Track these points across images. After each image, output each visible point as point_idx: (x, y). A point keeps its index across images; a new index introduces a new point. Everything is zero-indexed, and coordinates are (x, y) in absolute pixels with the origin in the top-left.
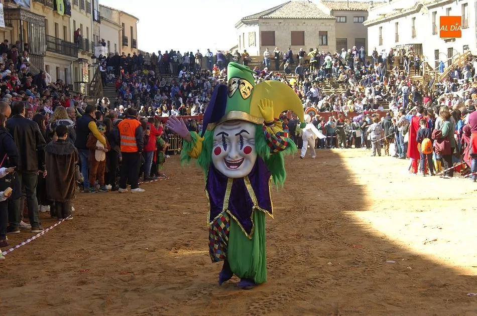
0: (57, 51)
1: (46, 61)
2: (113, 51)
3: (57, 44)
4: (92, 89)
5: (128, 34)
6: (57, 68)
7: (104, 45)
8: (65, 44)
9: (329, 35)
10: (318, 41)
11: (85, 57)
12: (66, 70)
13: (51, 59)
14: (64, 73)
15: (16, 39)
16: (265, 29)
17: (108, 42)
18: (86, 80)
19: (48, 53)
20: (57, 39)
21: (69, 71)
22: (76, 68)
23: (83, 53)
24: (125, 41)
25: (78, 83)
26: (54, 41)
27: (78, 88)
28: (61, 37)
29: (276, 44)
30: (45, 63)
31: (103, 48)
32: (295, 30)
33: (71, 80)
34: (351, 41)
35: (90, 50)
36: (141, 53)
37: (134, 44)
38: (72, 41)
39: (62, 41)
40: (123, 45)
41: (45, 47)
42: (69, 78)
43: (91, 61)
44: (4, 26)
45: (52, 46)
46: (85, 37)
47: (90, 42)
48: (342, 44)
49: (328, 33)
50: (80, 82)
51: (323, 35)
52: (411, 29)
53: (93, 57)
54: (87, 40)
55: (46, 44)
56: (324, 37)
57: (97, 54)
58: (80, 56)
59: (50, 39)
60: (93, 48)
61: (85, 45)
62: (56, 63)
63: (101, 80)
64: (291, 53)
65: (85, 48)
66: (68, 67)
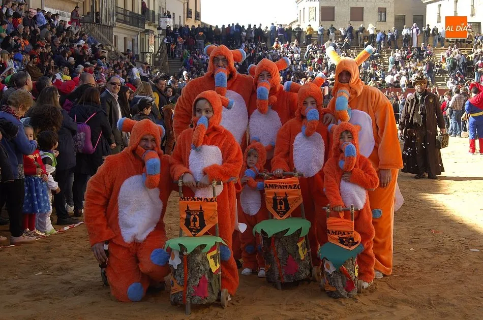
0: (125, 22)
1: (115, 32)
2: (177, 23)
3: (125, 15)
4: (157, 59)
5: (192, 7)
6: (125, 38)
7: (169, 17)
8: (133, 15)
9: (387, 12)
10: (377, 18)
11: (152, 28)
12: (133, 40)
13: (120, 30)
14: (131, 43)
15: (88, 10)
16: (325, 4)
17: (174, 14)
18: (152, 49)
19: (118, 24)
20: (125, 10)
21: (136, 42)
22: (143, 39)
23: (149, 25)
24: (189, 13)
25: (144, 53)
26: (123, 12)
27: (144, 58)
28: (129, 8)
29: (335, 19)
30: (114, 34)
31: (168, 19)
32: (354, 5)
33: (138, 51)
34: (409, 19)
35: (157, 22)
36: (205, 24)
37: (198, 16)
38: (140, 13)
39: (130, 13)
40: (187, 17)
41: (115, 18)
42: (135, 48)
43: (157, 32)
45: (121, 17)
46: (151, 9)
47: (156, 14)
48: (400, 21)
49: (387, 9)
50: (146, 53)
51: (382, 11)
52: (470, 7)
53: (159, 29)
54: (154, 12)
55: (116, 15)
56: (382, 14)
57: (163, 26)
58: (147, 27)
59: (119, 10)
60: (159, 22)
61: (151, 15)
62: (124, 34)
63: (166, 51)
64: (351, 29)
65: (151, 18)
66: (136, 38)
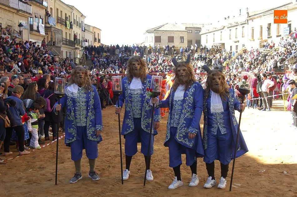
0: (66, 44)
1: (62, 49)
2: (90, 44)
3: (66, 41)
4: (81, 61)
5: (97, 37)
6: (66, 52)
7: (86, 41)
8: (70, 41)
9: (184, 38)
10: (180, 41)
11: (78, 47)
12: (70, 52)
13: (64, 48)
14: (69, 54)
15: (49, 40)
16: (157, 35)
17: (88, 40)
18: (79, 56)
19: (63, 46)
20: (66, 39)
21: (71, 53)
22: (74, 52)
23: (77, 45)
24: (95, 39)
25: (75, 58)
26: (65, 40)
27: (75, 61)
28: (68, 38)
29: (161, 42)
30: (61, 50)
31: (86, 43)
32: (169, 36)
33: (72, 57)
34: (194, 42)
35: (81, 44)
36: (103, 45)
37: (99, 41)
38: (73, 40)
39: (69, 40)
40: (95, 41)
41: (62, 43)
42: (71, 56)
43: (81, 49)
44: (44, 34)
45: (65, 42)
46: (78, 38)
47: (80, 40)
48: (190, 42)
49: (184, 37)
50: (76, 58)
51: (182, 38)
53: (82, 47)
54: (79, 39)
55: (62, 42)
56: (182, 39)
57: (84, 46)
58: (76, 46)
59: (64, 39)
60: (82, 44)
61: (78, 41)
62: (66, 50)
63: (85, 57)
64: (168, 46)
65: (78, 43)
66: (71, 51)
